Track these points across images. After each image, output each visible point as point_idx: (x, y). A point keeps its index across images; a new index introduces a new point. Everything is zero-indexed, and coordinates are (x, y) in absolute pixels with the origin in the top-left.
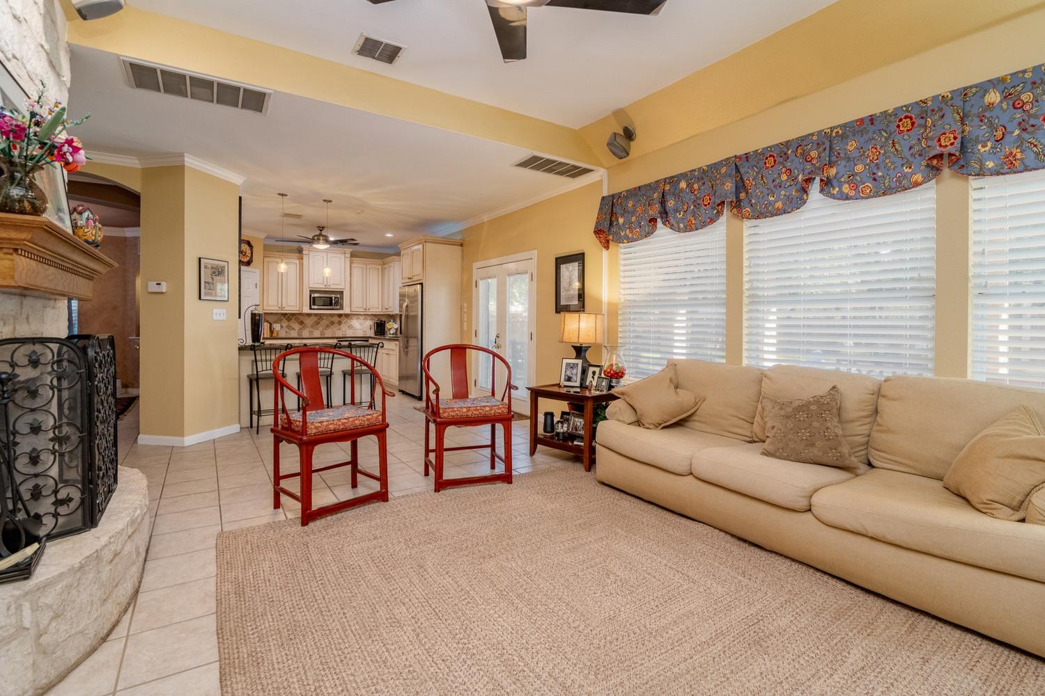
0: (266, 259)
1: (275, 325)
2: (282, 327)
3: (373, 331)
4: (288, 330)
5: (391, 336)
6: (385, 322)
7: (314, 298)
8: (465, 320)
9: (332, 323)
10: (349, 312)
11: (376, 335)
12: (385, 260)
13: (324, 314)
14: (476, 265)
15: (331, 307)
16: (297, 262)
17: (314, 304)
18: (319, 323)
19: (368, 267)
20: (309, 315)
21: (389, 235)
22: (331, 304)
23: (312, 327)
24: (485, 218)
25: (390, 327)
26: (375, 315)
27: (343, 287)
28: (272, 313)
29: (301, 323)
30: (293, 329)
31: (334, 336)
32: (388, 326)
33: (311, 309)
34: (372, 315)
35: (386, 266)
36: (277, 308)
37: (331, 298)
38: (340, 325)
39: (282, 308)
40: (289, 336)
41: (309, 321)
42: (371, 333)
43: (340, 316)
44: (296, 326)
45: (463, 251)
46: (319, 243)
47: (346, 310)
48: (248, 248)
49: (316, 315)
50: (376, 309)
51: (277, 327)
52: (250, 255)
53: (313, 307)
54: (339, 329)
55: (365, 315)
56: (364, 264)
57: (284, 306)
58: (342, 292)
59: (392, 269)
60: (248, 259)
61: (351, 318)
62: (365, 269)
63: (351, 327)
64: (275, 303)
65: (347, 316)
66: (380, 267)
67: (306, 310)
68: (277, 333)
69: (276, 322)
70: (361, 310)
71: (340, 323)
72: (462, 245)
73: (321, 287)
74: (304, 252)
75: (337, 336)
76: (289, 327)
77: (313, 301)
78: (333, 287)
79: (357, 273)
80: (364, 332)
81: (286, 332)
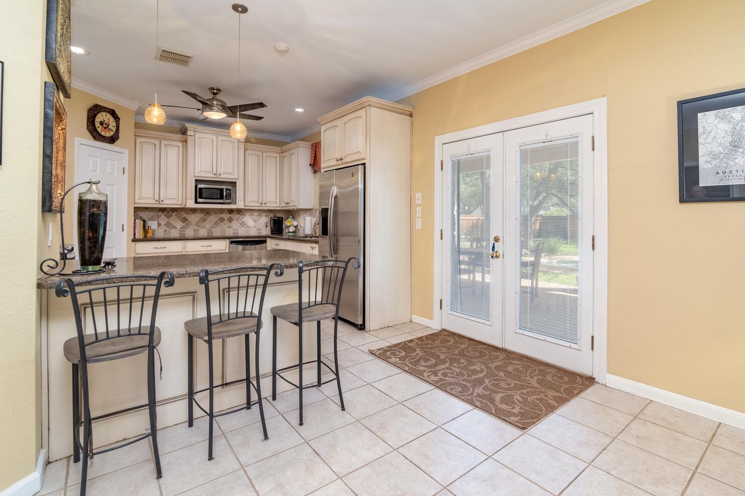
0: (139, 140)
1: (150, 222)
2: (159, 225)
3: (269, 228)
4: (167, 229)
5: (290, 234)
6: (282, 218)
7: (200, 189)
8: (419, 215)
9: (222, 220)
10: (243, 207)
11: (272, 234)
12: (284, 148)
13: (211, 209)
14: (439, 140)
15: (221, 201)
16: (180, 144)
17: (201, 197)
18: (206, 220)
19: (265, 154)
20: (194, 211)
21: (300, 110)
22: (222, 198)
23: (197, 225)
24: (464, 69)
25: (288, 224)
26: (270, 211)
27: (236, 177)
28: (146, 208)
29: (184, 220)
30: (174, 227)
31: (223, 235)
32: (287, 223)
33: (196, 202)
34: (268, 210)
35: (284, 154)
36: (154, 202)
37: (222, 190)
38: (230, 222)
39: (159, 201)
40: (168, 236)
41: (193, 218)
42: (266, 231)
43: (231, 211)
44: (179, 224)
45: (412, 123)
46: (211, 110)
47: (240, 205)
48: (112, 119)
49: (202, 210)
50: (273, 202)
51: (153, 225)
52: (114, 129)
53: (199, 200)
54: (230, 227)
55: (260, 210)
56: (260, 151)
57: (162, 198)
58: (235, 183)
59: (294, 156)
60: (112, 133)
61: (244, 214)
62: (261, 157)
63: (243, 224)
64: (151, 195)
65: (239, 211)
66: (278, 156)
67: (191, 204)
68: (154, 231)
69: (152, 219)
70: (255, 205)
71: (230, 220)
72: (411, 115)
73: (209, 176)
74: (189, 133)
75: (227, 235)
76: (168, 225)
77: (200, 194)
78: (224, 177)
79: (252, 161)
80: (258, 230)
81: (165, 230)
